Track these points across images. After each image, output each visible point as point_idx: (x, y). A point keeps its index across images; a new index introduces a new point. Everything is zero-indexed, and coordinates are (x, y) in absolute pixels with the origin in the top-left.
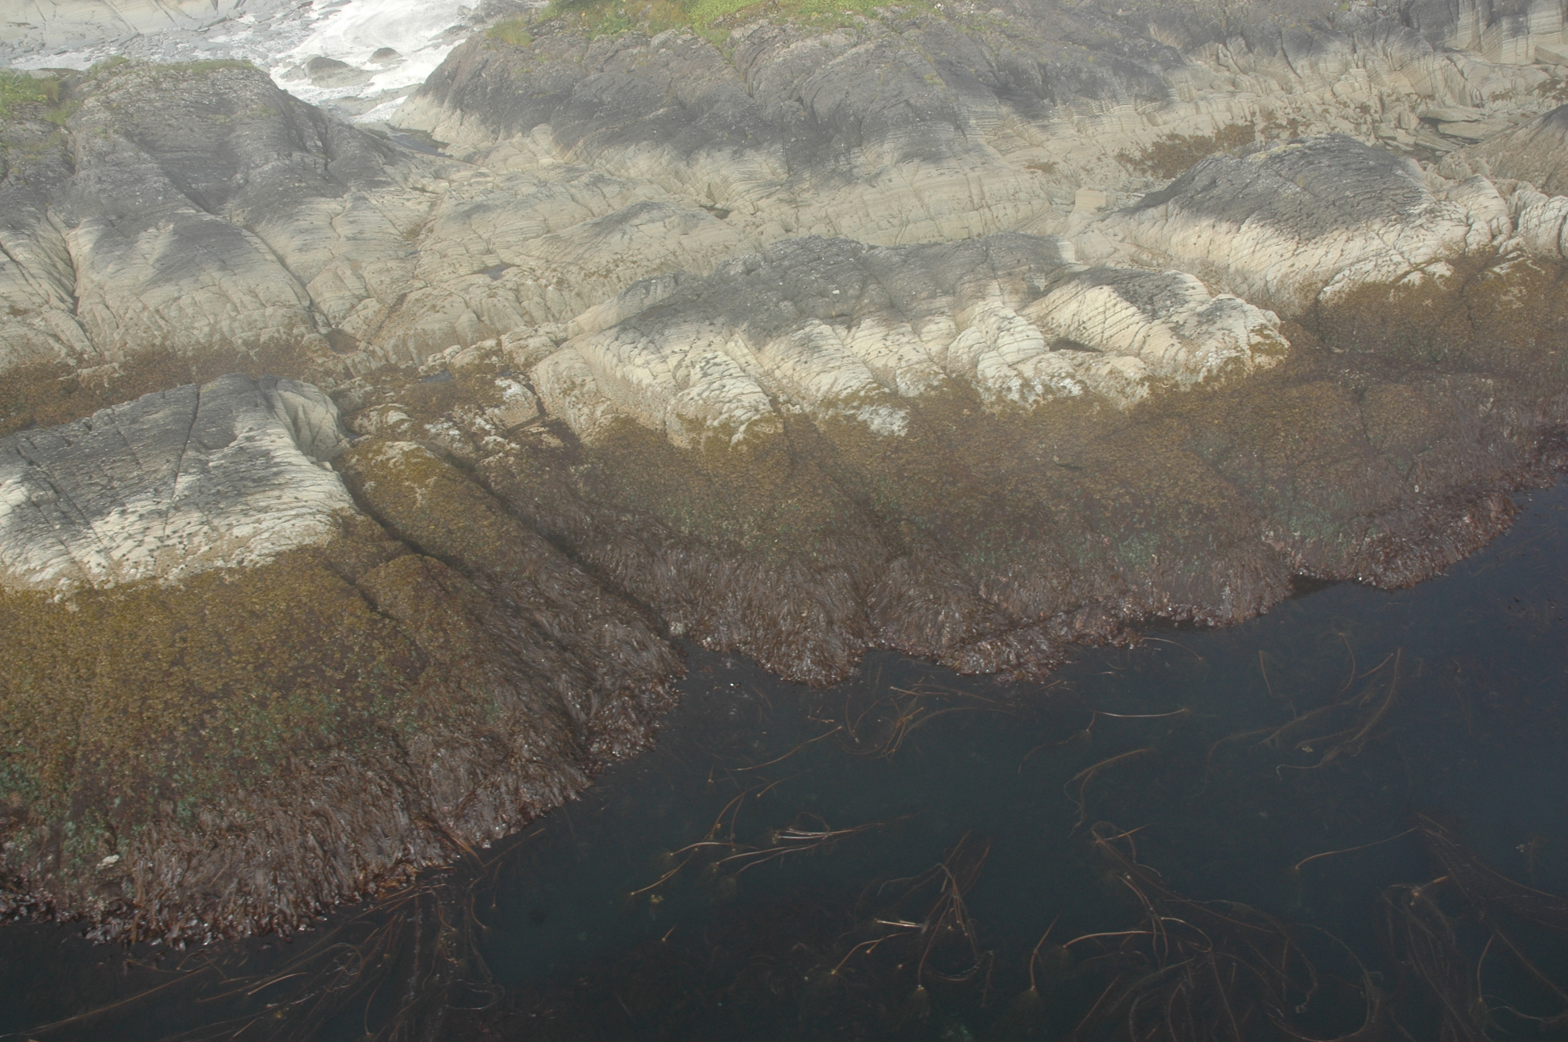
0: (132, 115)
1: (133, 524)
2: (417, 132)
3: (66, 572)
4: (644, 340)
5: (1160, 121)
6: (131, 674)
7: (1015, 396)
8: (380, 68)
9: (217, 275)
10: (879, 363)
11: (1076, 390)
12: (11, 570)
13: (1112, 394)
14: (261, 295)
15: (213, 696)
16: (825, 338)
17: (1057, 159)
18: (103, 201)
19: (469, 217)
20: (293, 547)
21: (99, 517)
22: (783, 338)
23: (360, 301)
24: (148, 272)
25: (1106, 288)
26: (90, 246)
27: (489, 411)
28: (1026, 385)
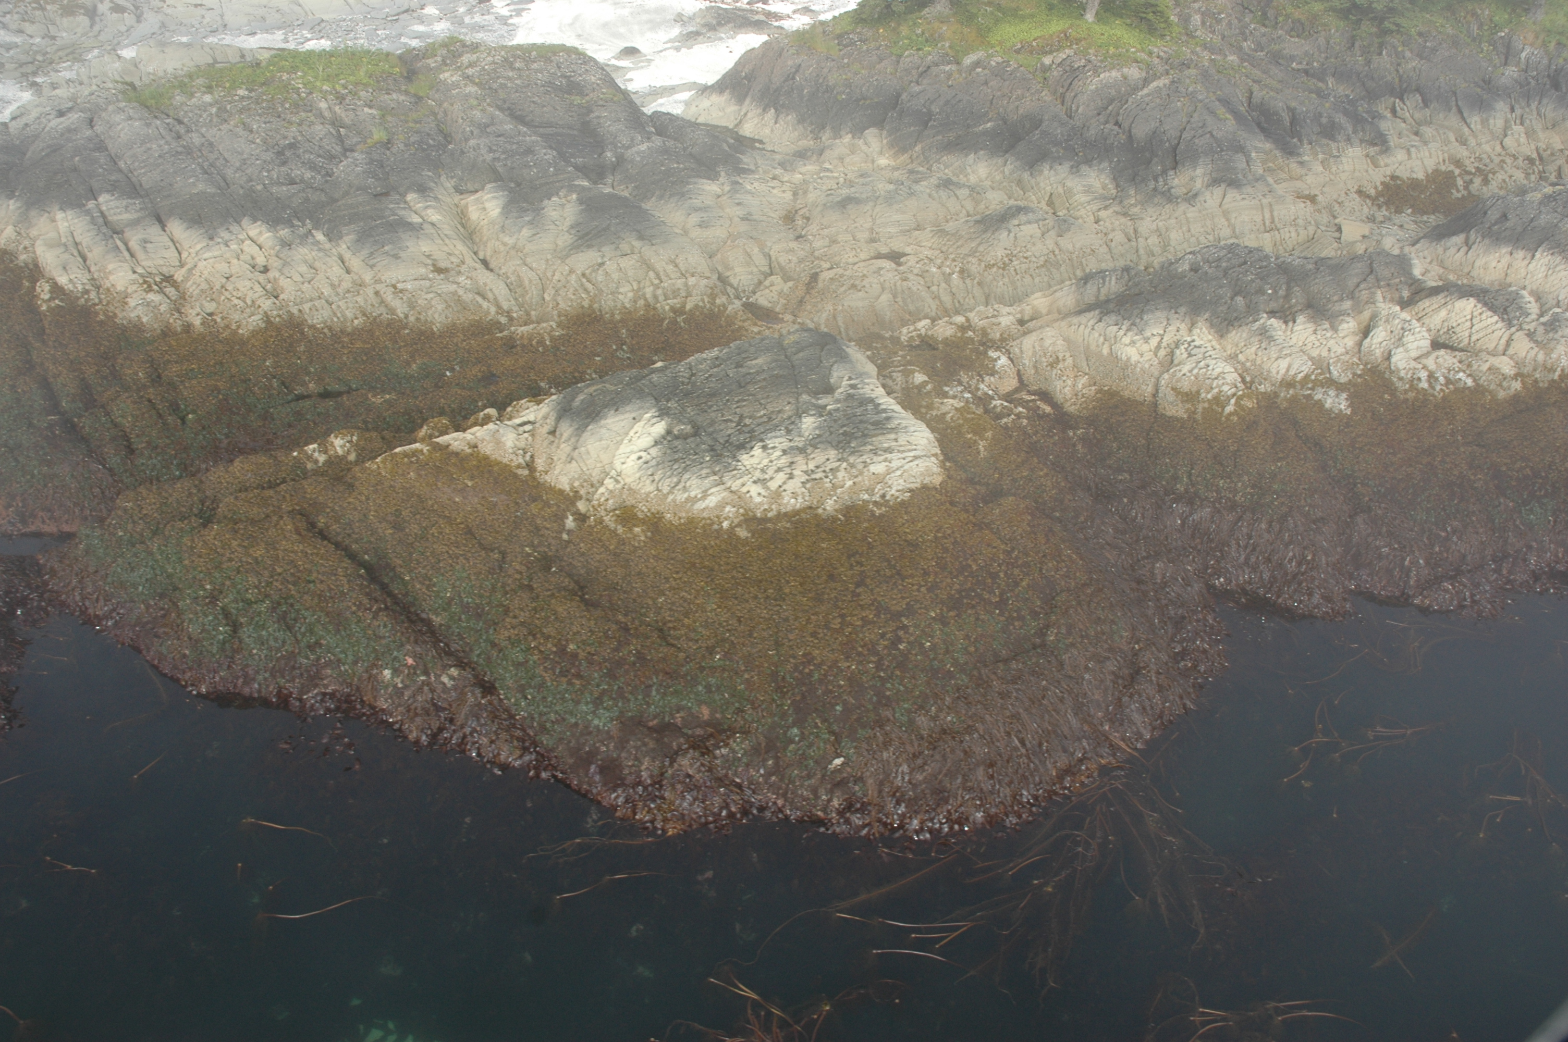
0: (496, 91)
1: (779, 458)
2: (717, 127)
3: (729, 500)
4: (1126, 324)
5: (1382, 164)
6: (823, 593)
7: (1424, 385)
8: (631, 65)
9: (637, 244)
10: (1315, 353)
11: (1470, 382)
12: (671, 497)
13: (1492, 387)
14: (681, 265)
15: (900, 614)
16: (1275, 329)
17: (1317, 193)
18: (500, 169)
19: (844, 207)
20: (918, 485)
21: (743, 451)
22: (1244, 328)
23: (766, 278)
24: (565, 240)
25: (1471, 299)
26: (498, 210)
27: (987, 378)
28: (1431, 376)
